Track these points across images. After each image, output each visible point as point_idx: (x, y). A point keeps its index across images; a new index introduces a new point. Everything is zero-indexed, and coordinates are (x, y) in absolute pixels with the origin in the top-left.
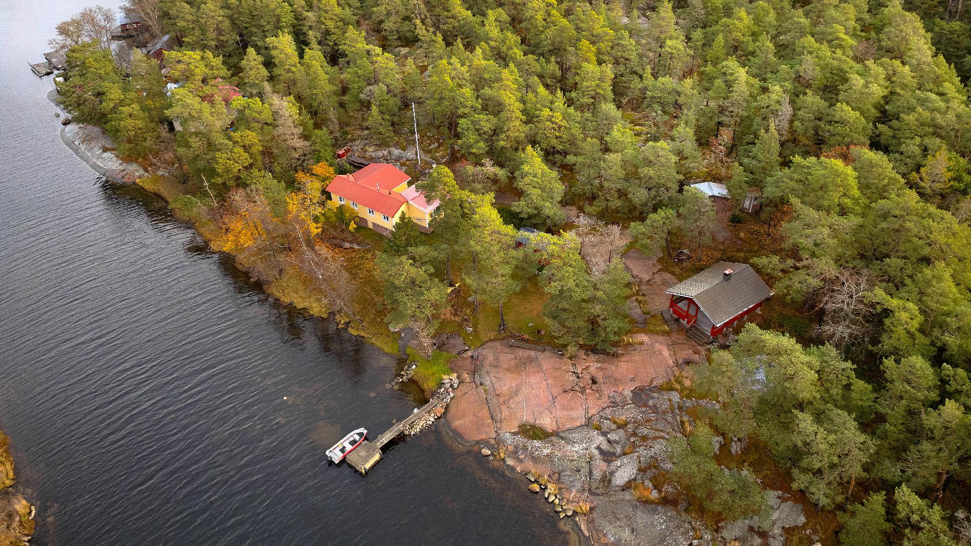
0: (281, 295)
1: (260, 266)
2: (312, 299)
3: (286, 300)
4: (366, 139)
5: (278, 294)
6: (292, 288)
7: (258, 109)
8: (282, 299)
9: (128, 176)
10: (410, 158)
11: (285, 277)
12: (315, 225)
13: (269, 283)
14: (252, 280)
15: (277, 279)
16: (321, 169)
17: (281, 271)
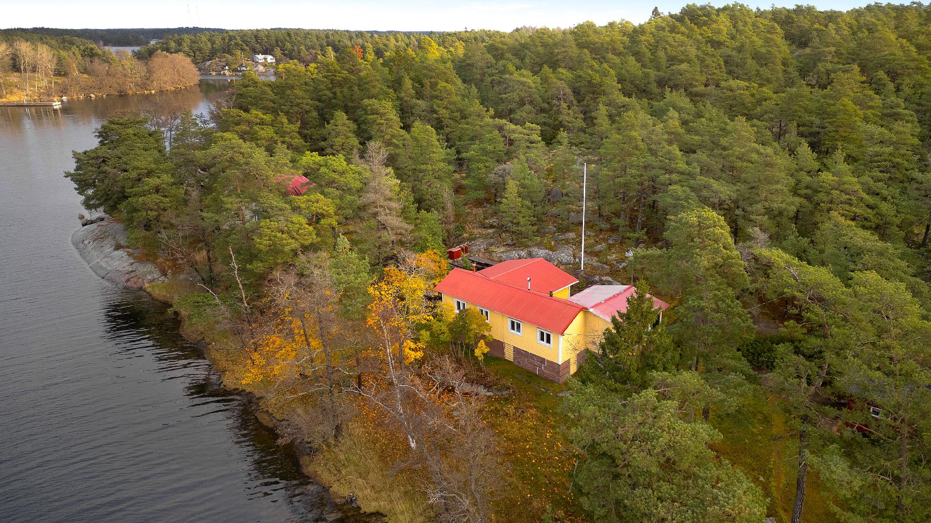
0: (333, 478)
1: (301, 416)
2: (396, 494)
3: (340, 491)
4: (491, 238)
5: (326, 477)
6: (356, 465)
7: (340, 168)
8: (335, 488)
9: (135, 279)
10: (564, 261)
11: (346, 442)
12: (413, 346)
13: (313, 452)
14: (280, 441)
15: (328, 446)
16: (426, 260)
17: (338, 429)
